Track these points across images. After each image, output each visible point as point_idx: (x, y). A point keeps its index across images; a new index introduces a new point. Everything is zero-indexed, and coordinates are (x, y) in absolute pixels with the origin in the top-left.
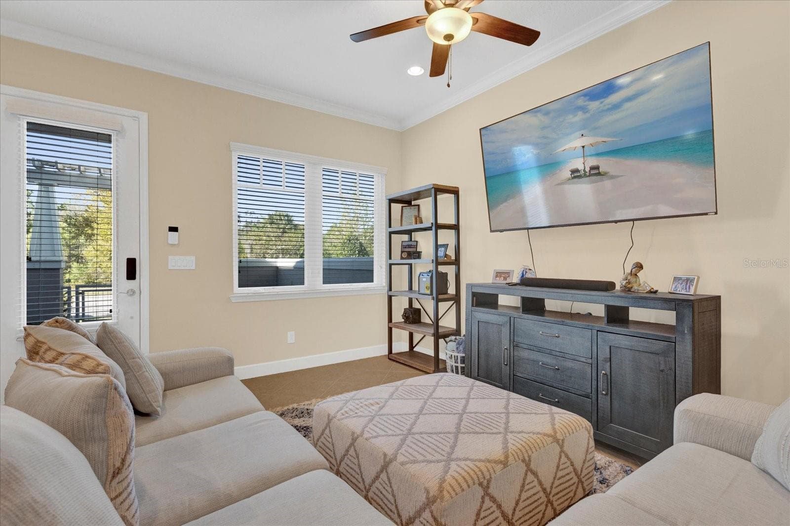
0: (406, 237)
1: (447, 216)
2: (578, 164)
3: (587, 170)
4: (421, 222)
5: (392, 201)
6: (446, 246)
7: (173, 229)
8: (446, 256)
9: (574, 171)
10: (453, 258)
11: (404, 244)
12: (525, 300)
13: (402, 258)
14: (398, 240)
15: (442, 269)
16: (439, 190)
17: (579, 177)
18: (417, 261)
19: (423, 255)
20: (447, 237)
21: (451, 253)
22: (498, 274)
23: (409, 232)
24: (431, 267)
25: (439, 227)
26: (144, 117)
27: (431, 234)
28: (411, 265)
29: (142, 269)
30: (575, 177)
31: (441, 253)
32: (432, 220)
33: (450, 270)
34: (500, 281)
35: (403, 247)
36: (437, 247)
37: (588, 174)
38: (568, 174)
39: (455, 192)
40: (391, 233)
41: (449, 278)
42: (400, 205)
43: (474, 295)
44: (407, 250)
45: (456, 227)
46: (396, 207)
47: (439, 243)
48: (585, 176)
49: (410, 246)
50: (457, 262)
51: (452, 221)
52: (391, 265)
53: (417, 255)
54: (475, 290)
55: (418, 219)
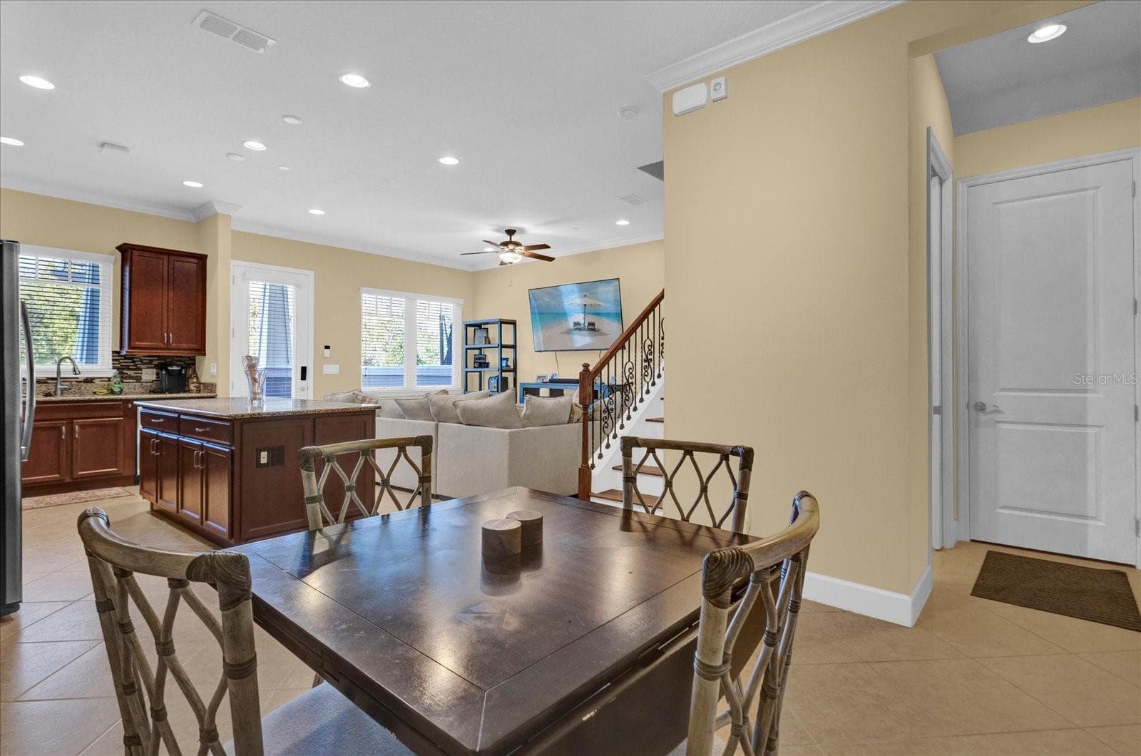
0: (477, 352)
1: (508, 340)
2: (580, 318)
3: (586, 325)
4: (489, 343)
5: (467, 326)
6: (507, 359)
7: (327, 347)
8: (507, 366)
9: (576, 324)
10: (512, 367)
11: (476, 357)
12: (551, 390)
13: (475, 367)
14: (471, 354)
15: (505, 375)
16: (502, 322)
17: (580, 329)
18: (486, 369)
19: (491, 365)
20: (508, 353)
21: (511, 364)
22: (539, 377)
23: (480, 349)
24: (497, 373)
25: (503, 346)
26: (312, 274)
27: (497, 350)
28: (480, 372)
29: (309, 374)
30: (576, 329)
31: (504, 365)
32: (497, 342)
33: (510, 376)
34: (540, 381)
35: (475, 359)
36: (502, 359)
37: (586, 328)
38: (572, 326)
39: (514, 323)
40: (467, 349)
41: (509, 381)
42: (473, 328)
43: (524, 389)
44: (478, 361)
45: (514, 347)
46: (471, 330)
47: (503, 357)
48: (584, 329)
49: (480, 359)
50: (515, 370)
51: (512, 343)
52: (467, 372)
53: (487, 365)
54: (525, 387)
55: (487, 340)
